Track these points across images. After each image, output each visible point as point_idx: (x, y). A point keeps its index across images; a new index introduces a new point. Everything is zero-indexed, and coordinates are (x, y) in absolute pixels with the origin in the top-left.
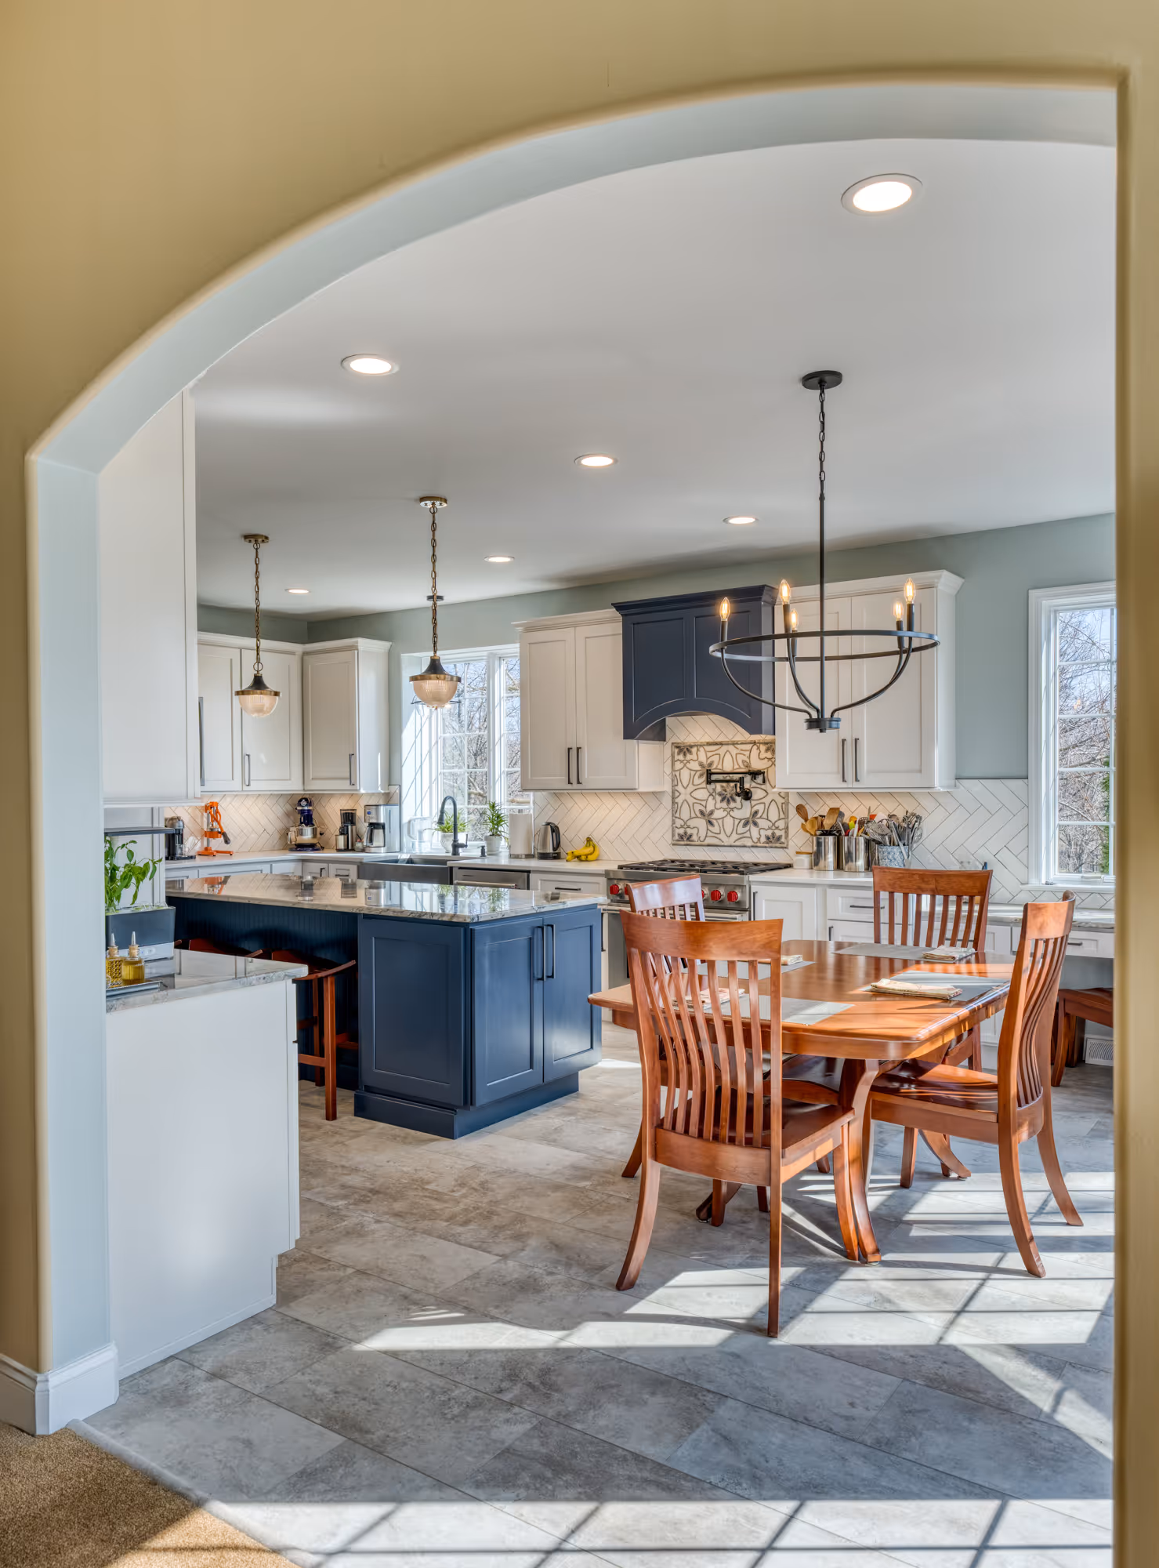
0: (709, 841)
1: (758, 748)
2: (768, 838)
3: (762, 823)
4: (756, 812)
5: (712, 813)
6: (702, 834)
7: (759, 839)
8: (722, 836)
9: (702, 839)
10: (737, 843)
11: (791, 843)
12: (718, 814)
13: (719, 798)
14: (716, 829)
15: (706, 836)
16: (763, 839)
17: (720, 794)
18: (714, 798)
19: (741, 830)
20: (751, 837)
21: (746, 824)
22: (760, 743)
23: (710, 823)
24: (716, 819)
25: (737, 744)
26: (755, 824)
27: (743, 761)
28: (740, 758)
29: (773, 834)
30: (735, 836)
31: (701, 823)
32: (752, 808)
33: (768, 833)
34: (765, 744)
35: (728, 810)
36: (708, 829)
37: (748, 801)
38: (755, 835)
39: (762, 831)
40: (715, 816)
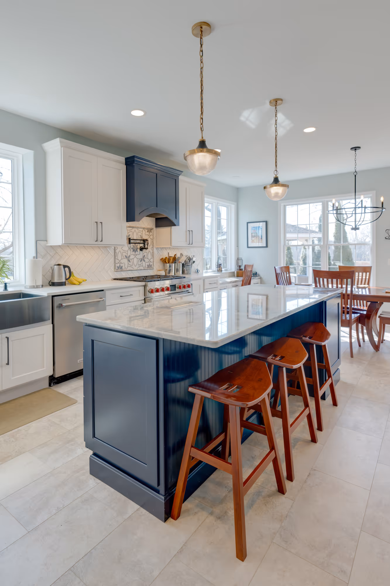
0: (129, 268)
1: (145, 231)
2: (148, 266)
3: (146, 260)
4: (144, 256)
5: (129, 256)
6: (126, 266)
7: (145, 266)
8: (133, 266)
9: (126, 268)
10: (138, 269)
11: (154, 267)
12: (132, 257)
13: (132, 250)
14: (131, 263)
15: (128, 267)
16: (147, 266)
17: (132, 248)
18: (130, 250)
19: (140, 263)
20: (143, 266)
21: (141, 261)
22: (146, 229)
23: (129, 261)
24: (131, 259)
25: (139, 228)
26: (144, 261)
27: (140, 235)
28: (139, 234)
29: (150, 264)
30: (138, 266)
31: (125, 261)
32: (143, 254)
33: (148, 264)
34: (147, 229)
35: (135, 255)
36: (128, 263)
37: (142, 252)
38: (144, 265)
39: (146, 263)
40: (131, 258)
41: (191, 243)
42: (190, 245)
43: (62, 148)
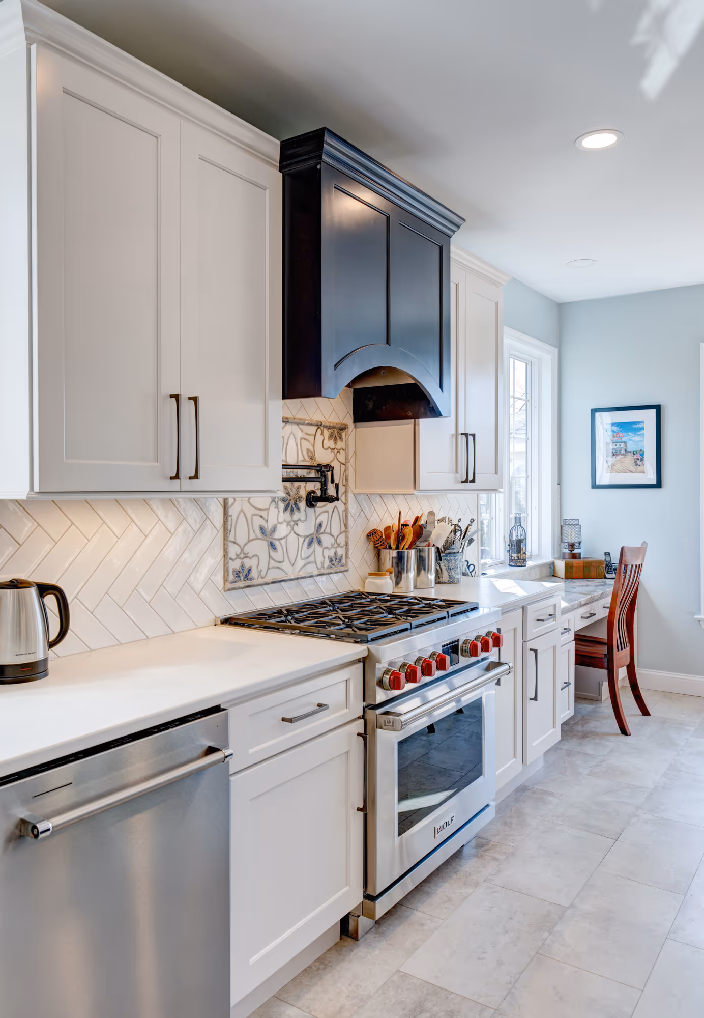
0: (274, 575)
1: (322, 433)
2: (331, 560)
3: (327, 540)
4: (320, 525)
5: (274, 529)
6: (263, 566)
7: (323, 563)
8: (286, 566)
9: (263, 574)
10: (302, 574)
11: (350, 565)
12: (282, 530)
13: (282, 506)
14: (278, 555)
15: (268, 569)
16: (327, 563)
17: (284, 500)
18: (277, 507)
19: (306, 552)
20: (315, 562)
21: (310, 544)
22: (324, 426)
23: (272, 546)
24: (279, 540)
25: (303, 424)
26: (320, 542)
27: (308, 450)
28: (306, 445)
29: (336, 553)
30: (300, 563)
31: (260, 547)
32: (316, 518)
33: (331, 553)
34: (329, 428)
35: (292, 523)
36: (270, 556)
37: (312, 510)
38: (319, 559)
39: (326, 551)
40: (277, 536)
41: (470, 478)
42: (469, 485)
43: (34, 47)
